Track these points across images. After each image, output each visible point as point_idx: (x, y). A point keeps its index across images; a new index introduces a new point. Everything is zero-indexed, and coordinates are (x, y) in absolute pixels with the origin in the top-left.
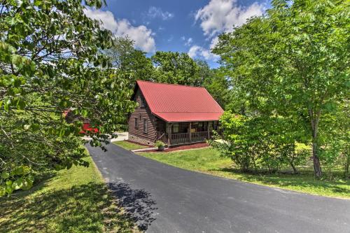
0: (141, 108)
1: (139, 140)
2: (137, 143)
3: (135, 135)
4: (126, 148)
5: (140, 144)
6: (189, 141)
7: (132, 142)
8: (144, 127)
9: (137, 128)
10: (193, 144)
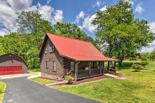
0: (51, 53)
1: (50, 76)
2: (48, 79)
3: (46, 73)
4: (40, 83)
5: (50, 79)
6: (89, 75)
7: (44, 78)
8: (53, 67)
9: (47, 68)
10: (92, 77)
